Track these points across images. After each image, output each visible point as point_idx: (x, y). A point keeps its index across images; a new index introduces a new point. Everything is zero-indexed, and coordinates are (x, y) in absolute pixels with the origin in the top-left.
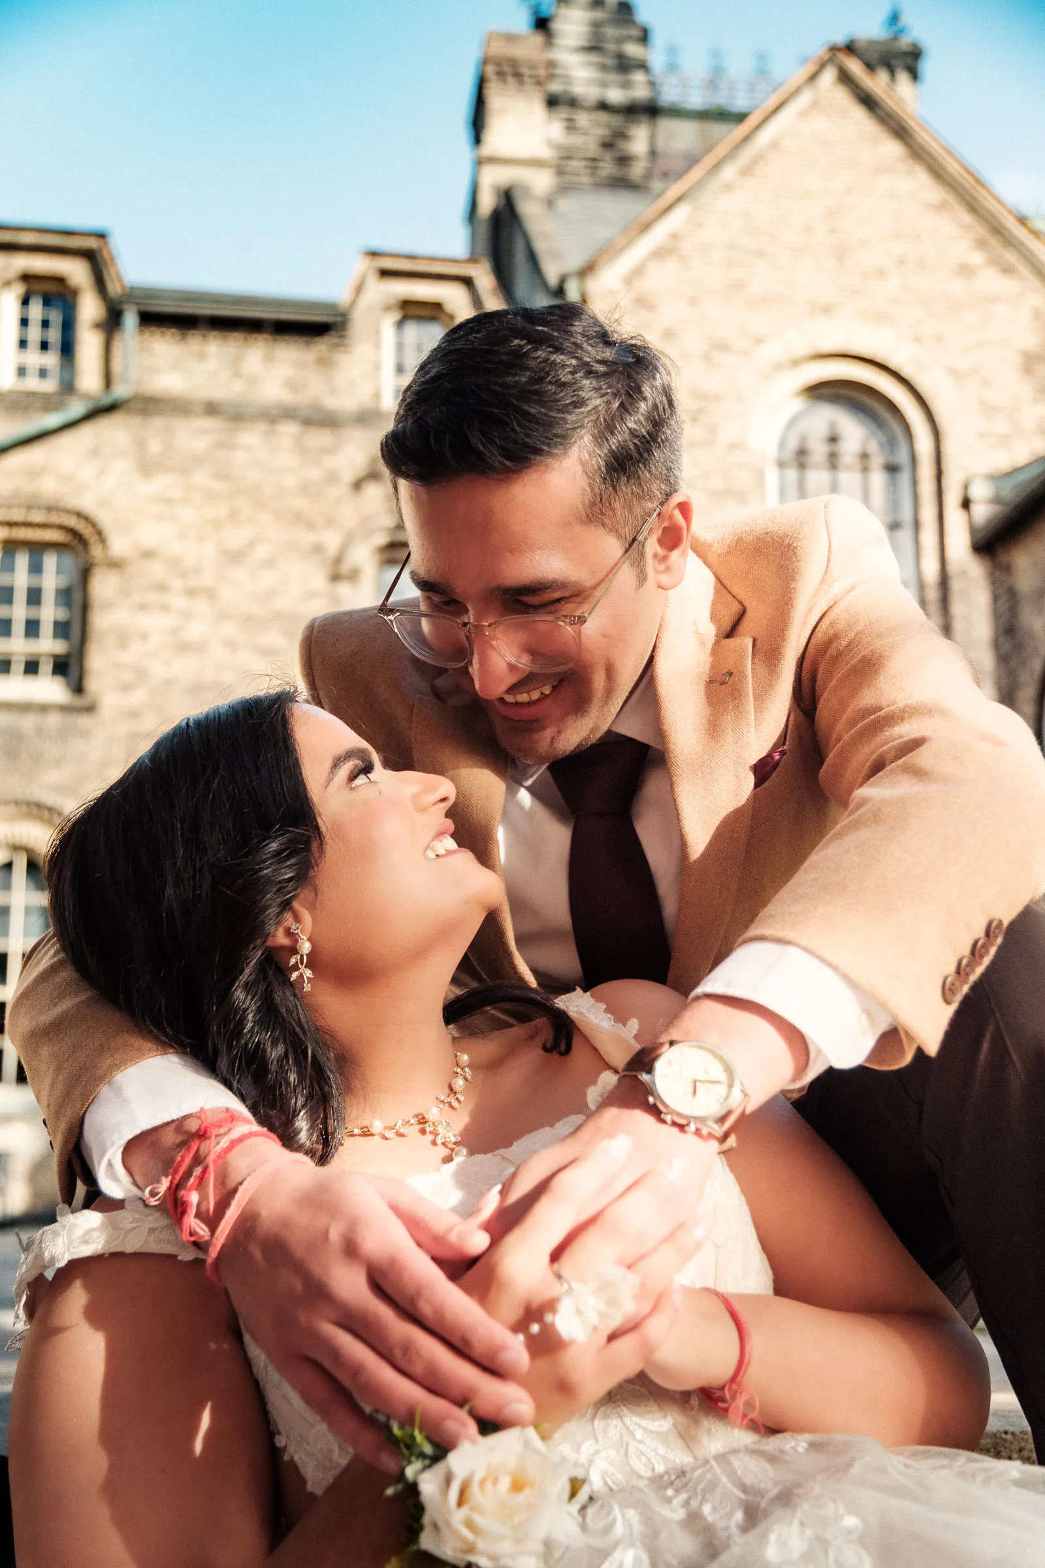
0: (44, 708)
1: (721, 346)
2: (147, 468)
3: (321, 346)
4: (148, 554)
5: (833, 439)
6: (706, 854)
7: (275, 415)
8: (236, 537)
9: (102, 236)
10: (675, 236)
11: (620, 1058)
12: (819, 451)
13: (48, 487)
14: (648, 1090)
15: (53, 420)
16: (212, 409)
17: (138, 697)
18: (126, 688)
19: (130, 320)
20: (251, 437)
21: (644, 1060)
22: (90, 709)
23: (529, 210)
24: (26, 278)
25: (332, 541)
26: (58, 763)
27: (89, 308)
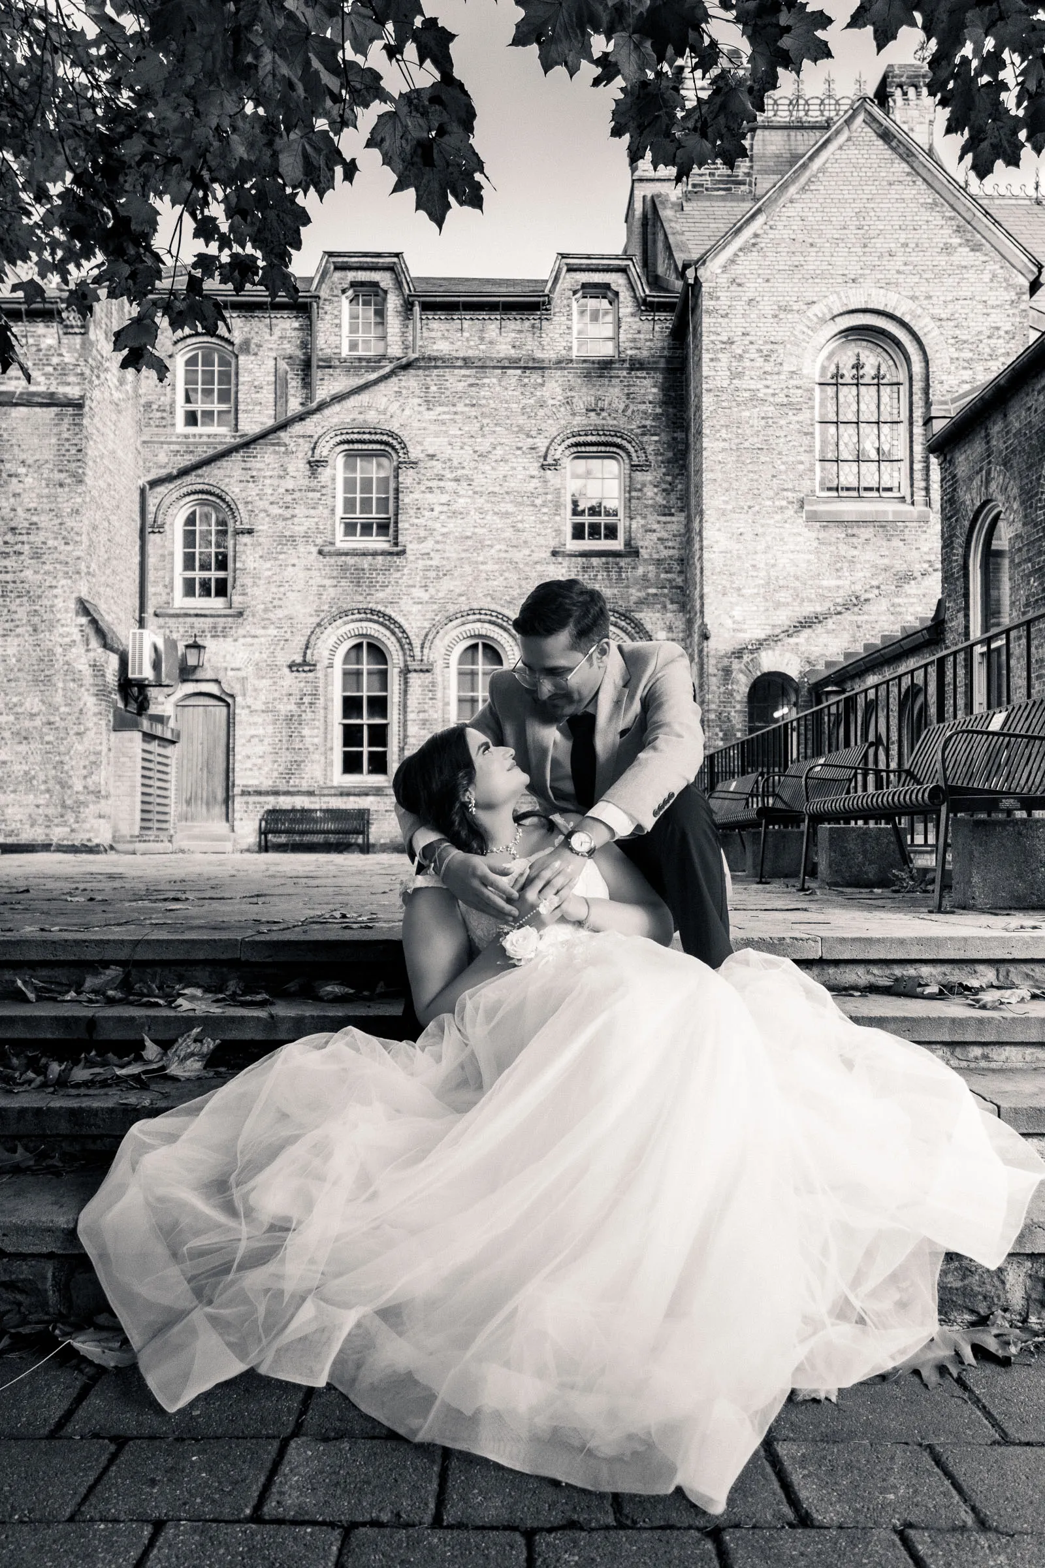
0: (374, 554)
1: (786, 309)
2: (429, 404)
3: (533, 319)
4: (432, 457)
5: (858, 366)
6: (608, 760)
7: (506, 365)
8: (484, 445)
9: (397, 255)
10: (756, 236)
11: (566, 832)
12: (848, 374)
13: (372, 417)
14: (569, 843)
15: (373, 376)
16: (467, 363)
17: (429, 545)
18: (422, 540)
19: (417, 309)
20: (492, 379)
21: (570, 835)
22: (402, 552)
23: (666, 213)
24: (353, 284)
25: (542, 443)
26: (384, 586)
27: (393, 302)
